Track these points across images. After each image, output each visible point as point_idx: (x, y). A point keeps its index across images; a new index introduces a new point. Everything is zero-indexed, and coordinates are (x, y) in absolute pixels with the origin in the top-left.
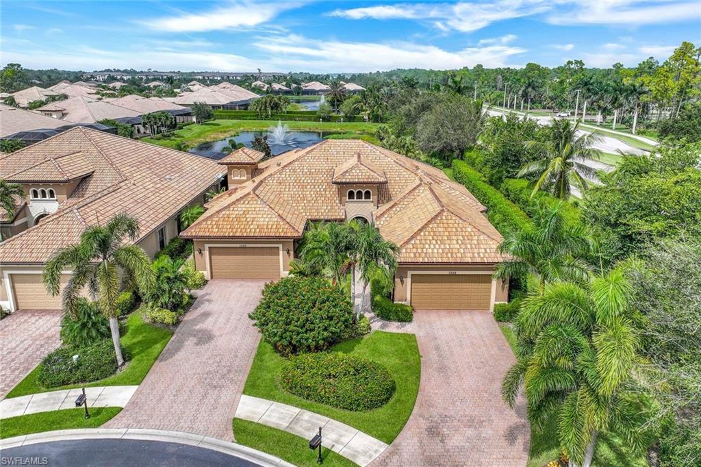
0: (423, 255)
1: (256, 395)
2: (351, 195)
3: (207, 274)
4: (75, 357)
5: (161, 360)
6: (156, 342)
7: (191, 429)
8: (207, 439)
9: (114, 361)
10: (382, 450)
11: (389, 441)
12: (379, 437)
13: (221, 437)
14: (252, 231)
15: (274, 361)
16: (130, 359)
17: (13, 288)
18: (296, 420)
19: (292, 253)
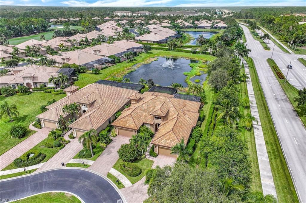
0: (160, 143)
1: (115, 168)
2: (156, 118)
3: (117, 133)
4: (84, 153)
5: (100, 156)
6: (100, 151)
7: (101, 173)
8: (103, 175)
9: (91, 155)
10: (131, 185)
11: (133, 184)
12: (132, 183)
13: (105, 175)
14: (127, 126)
15: (121, 161)
16: (94, 155)
17: (76, 132)
18: (119, 175)
19: (136, 132)
